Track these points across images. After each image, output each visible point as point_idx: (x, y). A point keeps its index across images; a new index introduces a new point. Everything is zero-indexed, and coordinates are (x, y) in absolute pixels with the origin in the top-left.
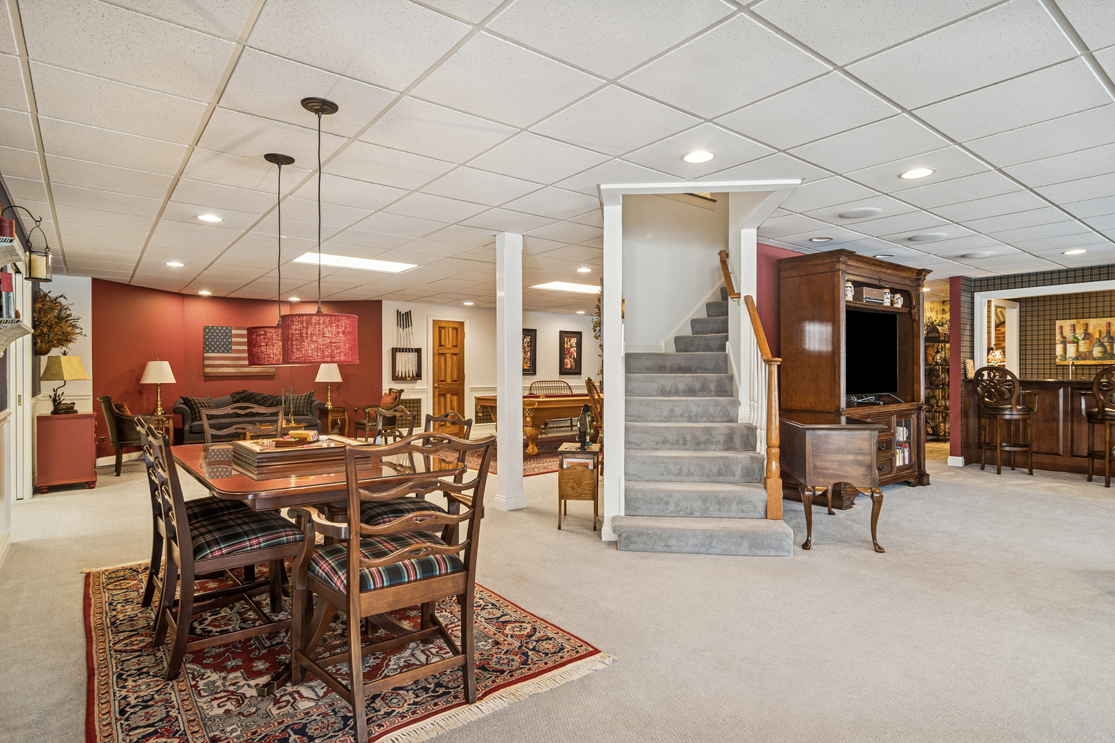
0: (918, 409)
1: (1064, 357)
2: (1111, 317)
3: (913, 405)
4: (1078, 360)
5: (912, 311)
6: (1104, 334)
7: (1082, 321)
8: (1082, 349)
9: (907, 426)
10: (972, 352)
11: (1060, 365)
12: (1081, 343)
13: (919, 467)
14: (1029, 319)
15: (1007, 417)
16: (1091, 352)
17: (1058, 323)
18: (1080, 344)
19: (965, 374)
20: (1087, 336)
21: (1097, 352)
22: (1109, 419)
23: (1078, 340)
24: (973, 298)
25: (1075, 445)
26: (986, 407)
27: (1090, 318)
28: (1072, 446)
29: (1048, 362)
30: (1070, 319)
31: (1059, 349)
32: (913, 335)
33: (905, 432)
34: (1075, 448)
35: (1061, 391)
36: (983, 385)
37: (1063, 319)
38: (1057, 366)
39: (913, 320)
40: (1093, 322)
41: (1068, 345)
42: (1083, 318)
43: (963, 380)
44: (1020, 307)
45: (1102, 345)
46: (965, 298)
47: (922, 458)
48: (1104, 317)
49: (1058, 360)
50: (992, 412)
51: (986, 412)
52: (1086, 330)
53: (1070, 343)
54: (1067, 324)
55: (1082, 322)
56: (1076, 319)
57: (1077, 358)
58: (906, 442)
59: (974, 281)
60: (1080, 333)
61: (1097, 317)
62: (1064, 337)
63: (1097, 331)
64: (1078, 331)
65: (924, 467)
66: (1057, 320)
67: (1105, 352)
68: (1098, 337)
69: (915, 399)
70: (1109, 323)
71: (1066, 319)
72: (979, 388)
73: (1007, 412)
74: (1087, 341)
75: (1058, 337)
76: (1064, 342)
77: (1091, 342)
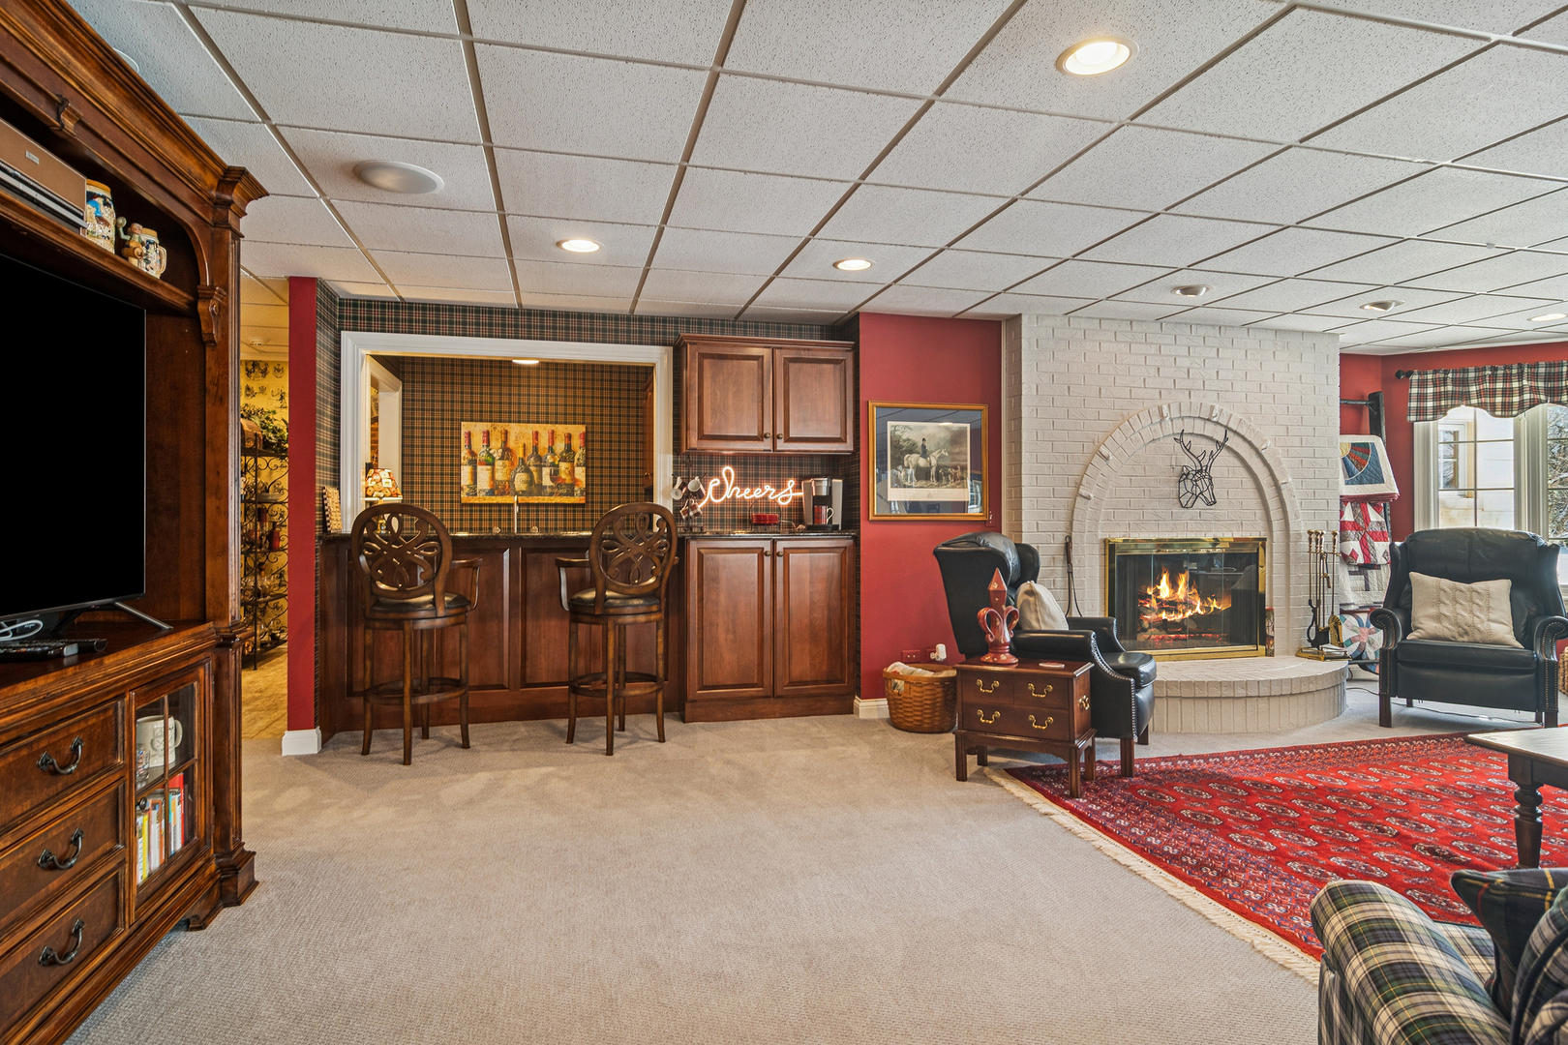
0: (219, 646)
1: (474, 492)
2: (538, 422)
3: (201, 637)
4: (493, 495)
5: (201, 306)
6: (530, 452)
7: (500, 426)
8: (499, 476)
9: (180, 709)
10: (336, 471)
11: (466, 505)
12: (499, 464)
13: (223, 841)
14: (418, 414)
15: (423, 624)
16: (511, 481)
17: (466, 427)
18: (497, 467)
19: (324, 523)
20: (507, 452)
21: (520, 481)
22: (613, 615)
23: (494, 459)
24: (338, 342)
25: (528, 663)
26: (377, 603)
27: (510, 422)
28: (524, 667)
29: (447, 497)
30: (481, 421)
31: (466, 471)
32: (204, 390)
33: (171, 733)
34: (528, 669)
35: (506, 555)
36: (371, 549)
37: (472, 420)
38: (462, 505)
39: (202, 342)
40: (514, 429)
41: (479, 468)
42: (500, 421)
43: (320, 538)
44: (403, 391)
45: (527, 470)
46: (323, 338)
47: (232, 809)
48: (529, 422)
49: (463, 495)
50: (392, 616)
51: (378, 615)
52: (505, 442)
53: (481, 464)
54: (477, 429)
55: (499, 429)
56: (491, 421)
57: (491, 493)
58: (173, 772)
59: (341, 304)
60: (496, 445)
61: (519, 422)
62: (473, 453)
63: (521, 445)
64: (493, 444)
65: (239, 832)
66: (462, 420)
67: (530, 482)
68: (521, 456)
69: (210, 611)
70: (537, 433)
71: (476, 421)
72: (362, 559)
73: (422, 614)
74: (507, 462)
75: (464, 453)
76: (473, 463)
77: (512, 464)
